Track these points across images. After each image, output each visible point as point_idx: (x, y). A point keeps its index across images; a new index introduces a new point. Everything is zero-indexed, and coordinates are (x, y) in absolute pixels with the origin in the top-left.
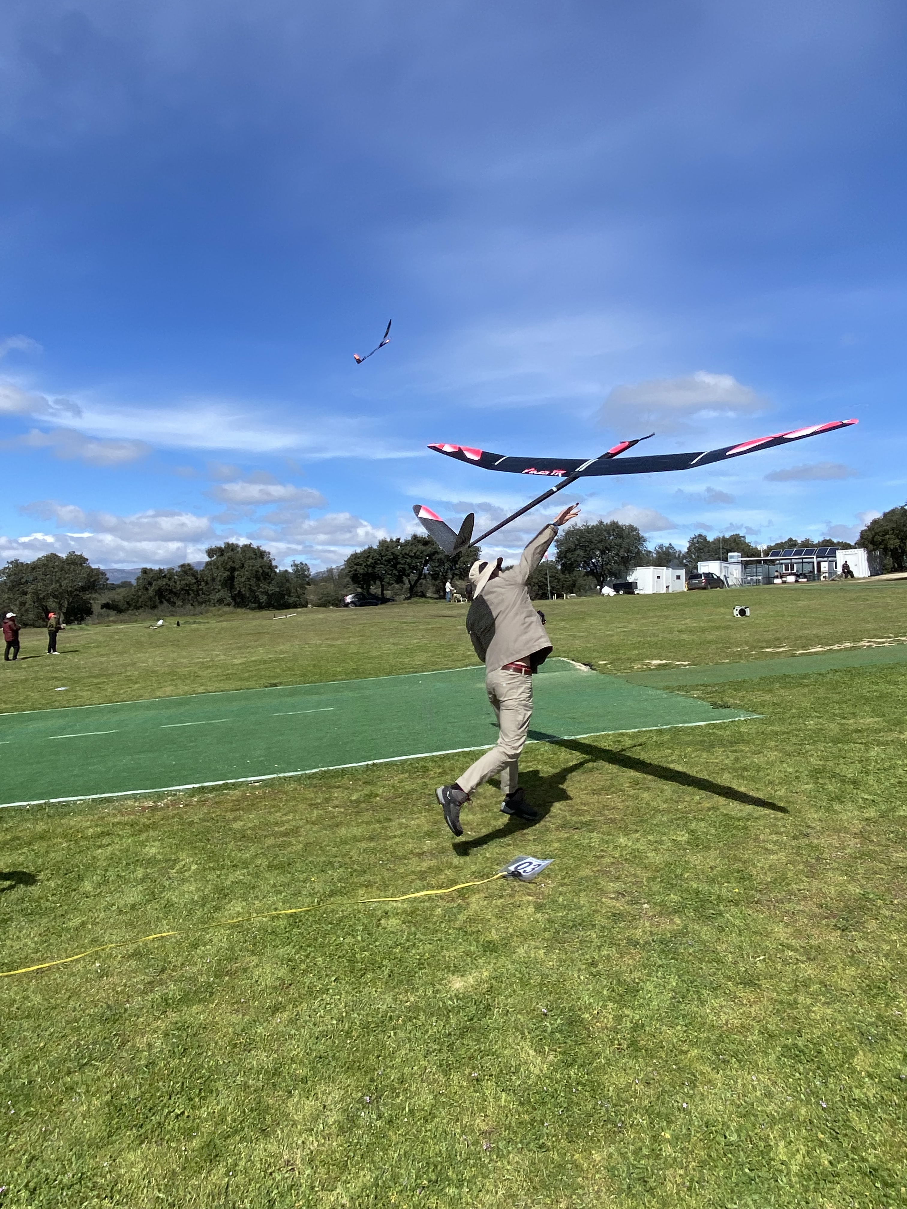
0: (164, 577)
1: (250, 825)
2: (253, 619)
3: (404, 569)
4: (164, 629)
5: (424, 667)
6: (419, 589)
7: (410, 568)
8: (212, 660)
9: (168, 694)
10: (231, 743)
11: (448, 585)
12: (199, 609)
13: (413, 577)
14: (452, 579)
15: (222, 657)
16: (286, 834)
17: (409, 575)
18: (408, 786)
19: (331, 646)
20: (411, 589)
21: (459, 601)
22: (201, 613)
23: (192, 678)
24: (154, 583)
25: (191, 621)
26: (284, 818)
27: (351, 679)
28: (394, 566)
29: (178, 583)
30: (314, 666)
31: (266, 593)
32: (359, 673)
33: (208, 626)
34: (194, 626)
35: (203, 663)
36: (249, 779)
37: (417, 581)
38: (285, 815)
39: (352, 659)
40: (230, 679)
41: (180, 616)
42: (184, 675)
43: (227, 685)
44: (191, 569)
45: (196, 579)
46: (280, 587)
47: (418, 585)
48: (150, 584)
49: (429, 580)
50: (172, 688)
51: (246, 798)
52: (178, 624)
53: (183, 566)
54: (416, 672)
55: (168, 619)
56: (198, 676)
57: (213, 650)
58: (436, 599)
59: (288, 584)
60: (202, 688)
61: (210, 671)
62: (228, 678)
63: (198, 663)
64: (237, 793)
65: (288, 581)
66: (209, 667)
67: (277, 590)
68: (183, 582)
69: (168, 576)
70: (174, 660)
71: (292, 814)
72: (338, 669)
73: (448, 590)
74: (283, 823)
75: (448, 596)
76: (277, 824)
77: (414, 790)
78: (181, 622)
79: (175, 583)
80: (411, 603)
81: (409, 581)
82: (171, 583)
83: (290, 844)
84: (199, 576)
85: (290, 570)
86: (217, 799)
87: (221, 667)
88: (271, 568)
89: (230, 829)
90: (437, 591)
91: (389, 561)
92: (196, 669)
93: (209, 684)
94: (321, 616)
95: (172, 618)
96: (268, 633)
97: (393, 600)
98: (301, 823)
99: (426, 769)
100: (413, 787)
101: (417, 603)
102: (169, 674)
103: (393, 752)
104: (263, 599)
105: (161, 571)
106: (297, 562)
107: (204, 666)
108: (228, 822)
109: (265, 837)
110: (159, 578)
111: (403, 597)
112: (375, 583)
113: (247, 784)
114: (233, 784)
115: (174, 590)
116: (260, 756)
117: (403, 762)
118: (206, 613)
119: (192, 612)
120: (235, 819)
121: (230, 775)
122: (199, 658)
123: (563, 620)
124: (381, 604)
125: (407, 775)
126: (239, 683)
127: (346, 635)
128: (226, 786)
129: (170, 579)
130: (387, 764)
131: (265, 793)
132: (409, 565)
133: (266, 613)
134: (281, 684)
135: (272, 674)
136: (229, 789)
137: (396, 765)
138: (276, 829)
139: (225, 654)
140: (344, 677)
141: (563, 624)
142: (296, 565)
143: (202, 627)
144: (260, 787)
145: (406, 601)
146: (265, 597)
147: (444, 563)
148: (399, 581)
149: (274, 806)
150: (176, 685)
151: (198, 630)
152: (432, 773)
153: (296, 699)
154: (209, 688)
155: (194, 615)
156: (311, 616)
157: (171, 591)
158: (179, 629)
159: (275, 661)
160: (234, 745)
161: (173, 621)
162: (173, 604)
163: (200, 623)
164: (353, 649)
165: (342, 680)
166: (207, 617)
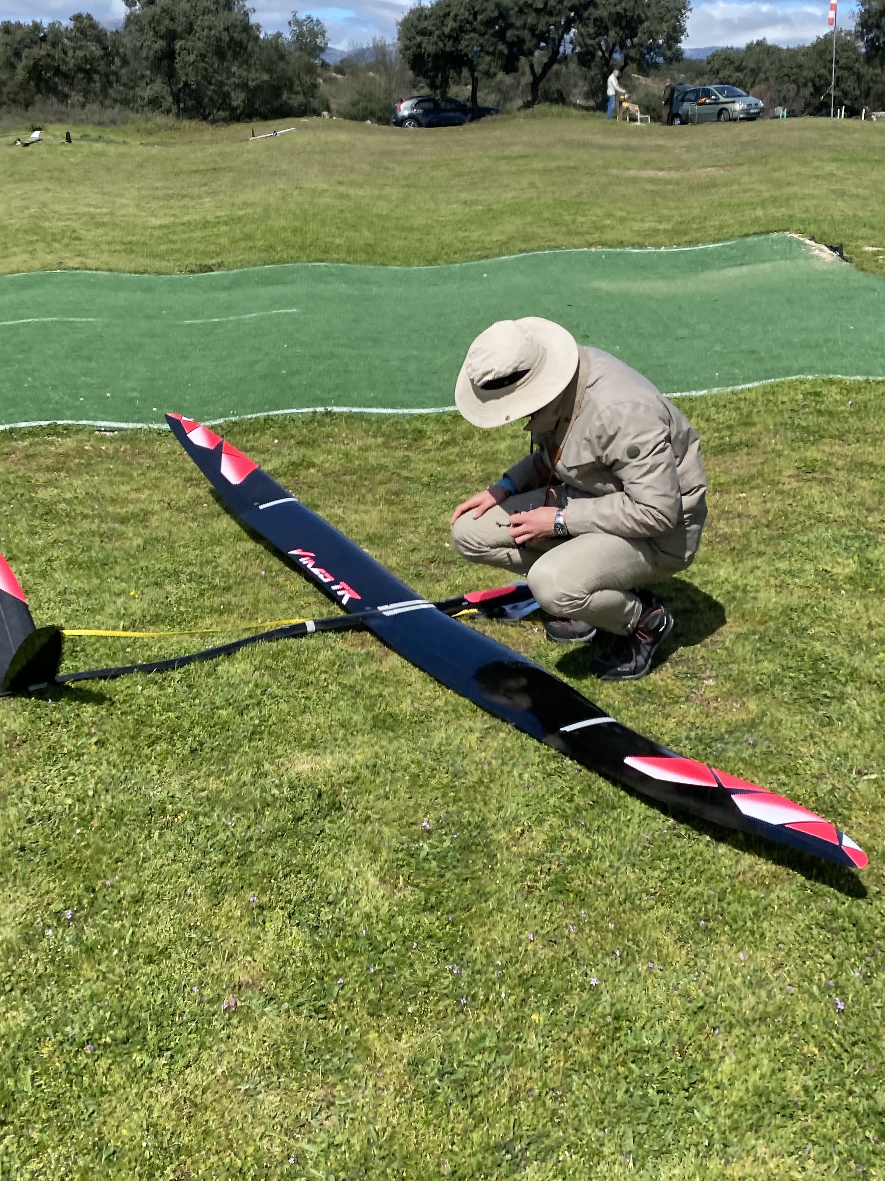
0: (44, 39)
1: (68, 495)
2: (212, 142)
3: (520, 41)
4: (41, 148)
5: (504, 247)
6: (554, 86)
7: (533, 35)
8: (111, 214)
9: (14, 267)
10: (90, 360)
11: (612, 79)
12: (109, 114)
13: (539, 57)
14: (621, 70)
15: (132, 210)
16: (123, 520)
17: (531, 53)
18: (373, 458)
19: (343, 196)
20: (535, 85)
21: (633, 119)
22: (114, 122)
23: (66, 241)
24: (26, 52)
25: (94, 135)
26: (133, 495)
27: (356, 261)
28: (501, 35)
29: (70, 54)
30: (295, 231)
31: (244, 86)
32: (374, 253)
33: (123, 149)
34: (99, 146)
35: (92, 216)
36: (99, 423)
37: (547, 67)
38: (138, 490)
39: (371, 225)
40: (132, 251)
41: (75, 124)
42: (53, 234)
43: (123, 262)
44: (93, 26)
45: (105, 48)
46: (270, 71)
47: (549, 74)
48: (18, 54)
49: (573, 65)
50: (25, 257)
51: (80, 452)
52: (69, 139)
53: (77, 18)
54: (487, 257)
55: (50, 127)
56: (77, 239)
57: (122, 196)
58: (587, 108)
59: (282, 64)
60: (78, 259)
61: (101, 231)
62: (130, 248)
63: (84, 214)
64: (69, 443)
65: (282, 57)
66: (103, 224)
67: (266, 77)
68: (80, 53)
69: (50, 37)
70: (44, 205)
71: (147, 492)
72: (338, 241)
73: (610, 92)
74: (126, 501)
75: (612, 105)
76: (113, 501)
77: (383, 467)
78: (73, 135)
79: (65, 53)
80: (534, 116)
81: (532, 67)
82: (58, 54)
83: (121, 536)
84: (109, 44)
85: (288, 35)
86: (31, 451)
87: (123, 229)
88: (247, 28)
89: (31, 500)
90: (590, 94)
91: (489, 23)
92: (76, 225)
93: (92, 254)
94: (342, 137)
95: (59, 126)
96: (231, 169)
97: (497, 112)
98: (157, 507)
99: (420, 434)
100: (383, 461)
101: (544, 115)
102: (26, 232)
103: (373, 398)
104: (238, 99)
105: (37, 27)
106: (302, 16)
107: (95, 222)
108: (34, 488)
109: (85, 516)
110: (33, 42)
111: (519, 103)
112: (459, 73)
113: (92, 431)
114: (66, 428)
115: (63, 68)
116: (134, 390)
117: (382, 419)
118: (123, 123)
119: (96, 118)
120: (46, 485)
121: (68, 413)
122: (88, 205)
123: (836, 160)
124: (471, 120)
125: (380, 440)
126: (148, 261)
127: (380, 181)
128: (53, 431)
129: (54, 45)
130: (350, 416)
131: (117, 451)
132: (532, 29)
133: (240, 128)
134: (220, 265)
135: (212, 248)
136: (57, 434)
137: (368, 421)
138: (110, 509)
139: (138, 206)
140: (343, 255)
141: (832, 167)
142: (298, 23)
143: (111, 149)
144: (112, 440)
145: (523, 113)
146: (243, 96)
147: (606, 30)
148: (510, 67)
149: (122, 474)
150: (32, 253)
151: (102, 154)
152: (430, 442)
153: (237, 295)
154: (89, 262)
155: (100, 124)
156: (323, 136)
157: (57, 71)
158: (69, 147)
159: (226, 223)
160: (93, 364)
161: (59, 130)
162: (64, 98)
163: (109, 142)
164: (383, 208)
165: (338, 261)
166: (125, 133)
